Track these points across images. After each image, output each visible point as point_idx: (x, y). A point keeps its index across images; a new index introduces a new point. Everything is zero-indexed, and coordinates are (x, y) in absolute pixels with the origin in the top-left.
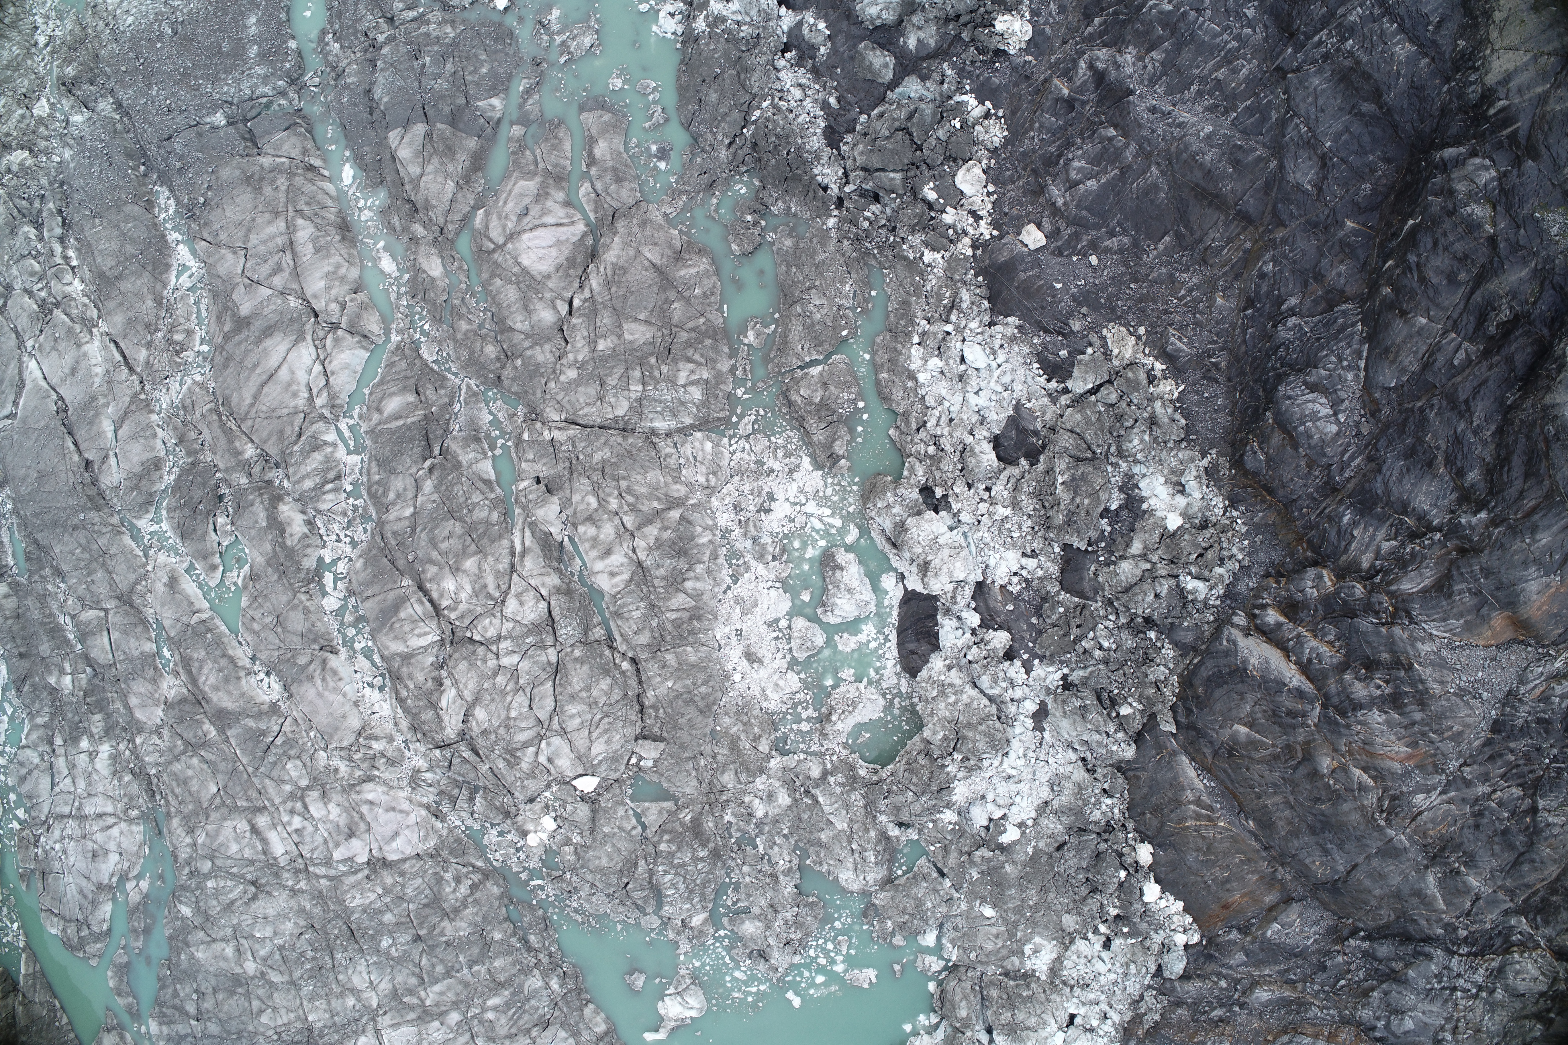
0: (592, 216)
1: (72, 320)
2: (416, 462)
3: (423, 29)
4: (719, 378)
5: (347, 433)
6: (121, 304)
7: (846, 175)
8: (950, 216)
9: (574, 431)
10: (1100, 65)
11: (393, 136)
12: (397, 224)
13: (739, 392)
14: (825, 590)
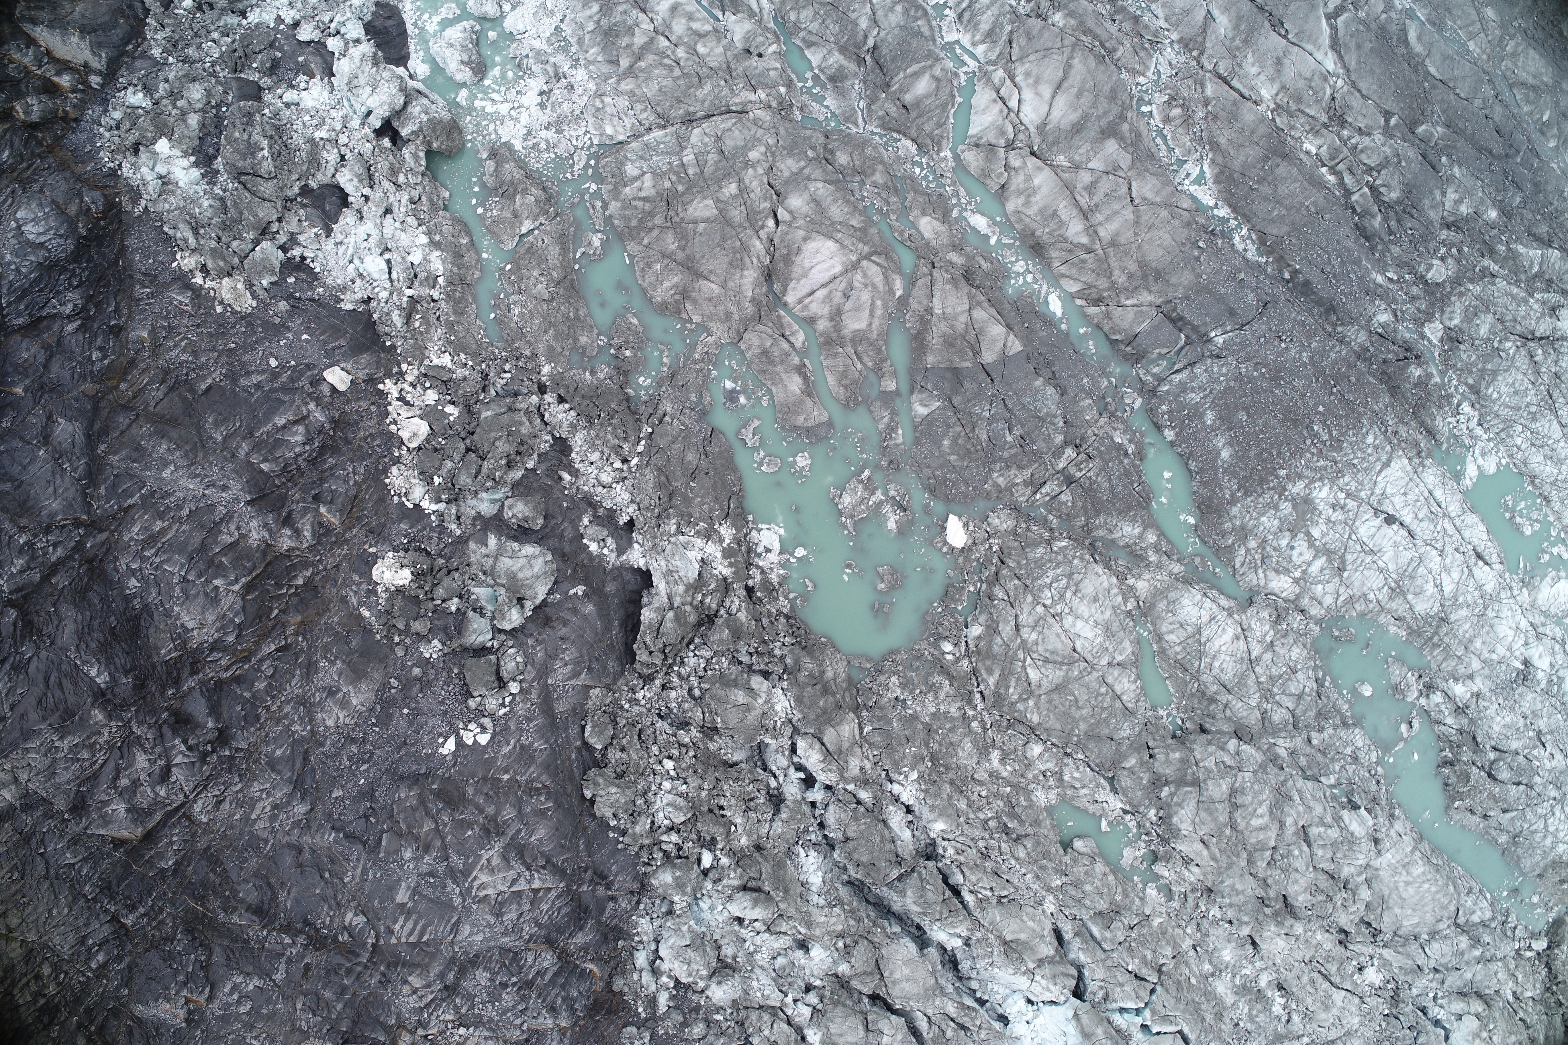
0: (782, 313)
1: (1303, 112)
2: (882, 41)
3: (1028, 473)
4: (615, 193)
5: (966, 58)
6: (1252, 132)
7: (542, 417)
8: (431, 397)
9: (735, 102)
10: (287, 532)
11: (1016, 346)
12: (982, 262)
13: (594, 187)
14: (477, 43)
